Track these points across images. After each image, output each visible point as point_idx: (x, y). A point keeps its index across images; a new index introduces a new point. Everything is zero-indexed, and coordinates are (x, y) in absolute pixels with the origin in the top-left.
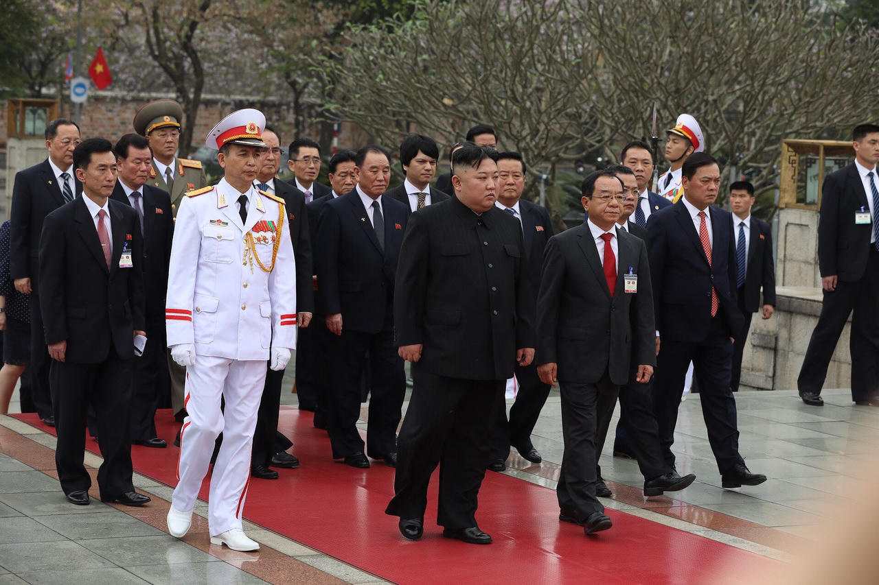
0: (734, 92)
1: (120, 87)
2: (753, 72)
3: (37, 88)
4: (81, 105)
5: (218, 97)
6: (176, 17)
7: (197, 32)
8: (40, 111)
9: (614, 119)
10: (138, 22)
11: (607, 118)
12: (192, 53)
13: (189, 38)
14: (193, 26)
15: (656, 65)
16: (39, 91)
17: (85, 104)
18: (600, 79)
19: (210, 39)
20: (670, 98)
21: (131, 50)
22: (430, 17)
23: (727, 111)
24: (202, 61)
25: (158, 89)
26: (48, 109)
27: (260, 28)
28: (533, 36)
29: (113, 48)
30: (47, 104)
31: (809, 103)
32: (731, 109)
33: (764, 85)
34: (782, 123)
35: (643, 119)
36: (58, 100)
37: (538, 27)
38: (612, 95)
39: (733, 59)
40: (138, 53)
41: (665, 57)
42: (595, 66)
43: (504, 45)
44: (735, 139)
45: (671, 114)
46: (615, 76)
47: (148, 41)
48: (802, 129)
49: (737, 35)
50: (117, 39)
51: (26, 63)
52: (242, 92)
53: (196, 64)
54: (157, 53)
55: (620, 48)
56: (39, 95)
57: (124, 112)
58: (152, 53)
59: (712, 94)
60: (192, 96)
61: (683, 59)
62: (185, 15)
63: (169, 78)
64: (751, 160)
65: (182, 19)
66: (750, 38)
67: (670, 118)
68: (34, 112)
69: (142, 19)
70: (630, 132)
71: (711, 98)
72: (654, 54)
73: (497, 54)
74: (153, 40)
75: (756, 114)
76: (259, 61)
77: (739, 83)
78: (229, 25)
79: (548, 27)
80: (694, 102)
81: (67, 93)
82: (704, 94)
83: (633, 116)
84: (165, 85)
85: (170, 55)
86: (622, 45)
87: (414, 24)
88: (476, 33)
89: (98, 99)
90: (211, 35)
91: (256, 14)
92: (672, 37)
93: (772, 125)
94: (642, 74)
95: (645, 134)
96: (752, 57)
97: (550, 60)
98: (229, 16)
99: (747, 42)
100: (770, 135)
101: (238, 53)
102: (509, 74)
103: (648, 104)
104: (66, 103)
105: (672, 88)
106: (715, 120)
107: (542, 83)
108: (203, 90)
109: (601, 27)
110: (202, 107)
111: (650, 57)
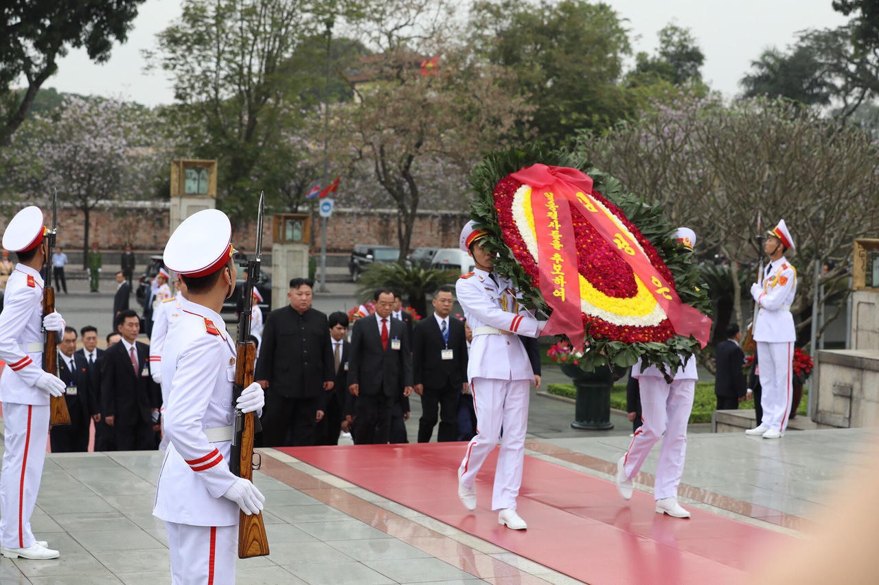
0: (817, 204)
1: (355, 205)
2: (831, 188)
3: (295, 206)
4: (327, 218)
5: (429, 211)
6: (398, 152)
7: (413, 163)
8: (297, 223)
9: (727, 225)
10: (369, 156)
11: (722, 224)
12: (410, 179)
13: (407, 167)
14: (410, 159)
15: (758, 183)
16: (296, 209)
17: (330, 218)
18: (716, 195)
19: (423, 168)
20: (769, 209)
21: (364, 177)
22: (588, 149)
23: (812, 220)
24: (417, 184)
25: (384, 206)
26: (303, 222)
27: (460, 159)
28: (666, 163)
29: (350, 176)
30: (302, 218)
31: (873, 212)
32: (814, 217)
33: (839, 198)
34: (852, 227)
35: (749, 224)
36: (311, 214)
37: (669, 156)
38: (725, 207)
39: (816, 179)
40: (369, 180)
41: (765, 178)
42: (712, 185)
43: (644, 170)
44: (819, 240)
45: (770, 220)
46: (727, 193)
47: (377, 170)
48: (869, 231)
49: (818, 162)
50: (354, 169)
51: (287, 188)
52: (446, 206)
53: (413, 187)
54: (383, 179)
55: (731, 171)
56: (296, 211)
57: (359, 223)
58: (379, 179)
59: (801, 205)
60: (409, 211)
61: (779, 179)
62: (404, 151)
63: (393, 198)
64: (830, 255)
65: (401, 154)
66: (828, 163)
67: (770, 224)
68: (292, 224)
69: (372, 154)
70: (740, 235)
71: (800, 208)
72: (757, 176)
73: (639, 177)
74: (381, 169)
75: (834, 220)
76: (459, 184)
77: (820, 197)
78: (437, 158)
79: (677, 156)
80: (787, 212)
81: (316, 210)
82: (795, 205)
83: (742, 223)
84: (390, 203)
85: (393, 181)
86: (733, 169)
87: (576, 154)
88: (622, 160)
89: (338, 215)
90: (423, 165)
91: (457, 149)
92: (770, 163)
93: (846, 229)
94: (748, 191)
95: (751, 235)
96: (830, 177)
97: (679, 182)
98: (437, 151)
99: (826, 167)
100: (845, 236)
101: (443, 179)
102: (648, 191)
103: (753, 213)
104: (316, 217)
105: (771, 201)
106: (803, 226)
107: (672, 198)
108: (418, 205)
109: (717, 156)
110: (417, 219)
111: (754, 177)
